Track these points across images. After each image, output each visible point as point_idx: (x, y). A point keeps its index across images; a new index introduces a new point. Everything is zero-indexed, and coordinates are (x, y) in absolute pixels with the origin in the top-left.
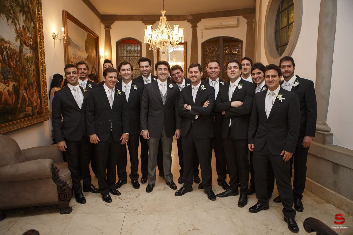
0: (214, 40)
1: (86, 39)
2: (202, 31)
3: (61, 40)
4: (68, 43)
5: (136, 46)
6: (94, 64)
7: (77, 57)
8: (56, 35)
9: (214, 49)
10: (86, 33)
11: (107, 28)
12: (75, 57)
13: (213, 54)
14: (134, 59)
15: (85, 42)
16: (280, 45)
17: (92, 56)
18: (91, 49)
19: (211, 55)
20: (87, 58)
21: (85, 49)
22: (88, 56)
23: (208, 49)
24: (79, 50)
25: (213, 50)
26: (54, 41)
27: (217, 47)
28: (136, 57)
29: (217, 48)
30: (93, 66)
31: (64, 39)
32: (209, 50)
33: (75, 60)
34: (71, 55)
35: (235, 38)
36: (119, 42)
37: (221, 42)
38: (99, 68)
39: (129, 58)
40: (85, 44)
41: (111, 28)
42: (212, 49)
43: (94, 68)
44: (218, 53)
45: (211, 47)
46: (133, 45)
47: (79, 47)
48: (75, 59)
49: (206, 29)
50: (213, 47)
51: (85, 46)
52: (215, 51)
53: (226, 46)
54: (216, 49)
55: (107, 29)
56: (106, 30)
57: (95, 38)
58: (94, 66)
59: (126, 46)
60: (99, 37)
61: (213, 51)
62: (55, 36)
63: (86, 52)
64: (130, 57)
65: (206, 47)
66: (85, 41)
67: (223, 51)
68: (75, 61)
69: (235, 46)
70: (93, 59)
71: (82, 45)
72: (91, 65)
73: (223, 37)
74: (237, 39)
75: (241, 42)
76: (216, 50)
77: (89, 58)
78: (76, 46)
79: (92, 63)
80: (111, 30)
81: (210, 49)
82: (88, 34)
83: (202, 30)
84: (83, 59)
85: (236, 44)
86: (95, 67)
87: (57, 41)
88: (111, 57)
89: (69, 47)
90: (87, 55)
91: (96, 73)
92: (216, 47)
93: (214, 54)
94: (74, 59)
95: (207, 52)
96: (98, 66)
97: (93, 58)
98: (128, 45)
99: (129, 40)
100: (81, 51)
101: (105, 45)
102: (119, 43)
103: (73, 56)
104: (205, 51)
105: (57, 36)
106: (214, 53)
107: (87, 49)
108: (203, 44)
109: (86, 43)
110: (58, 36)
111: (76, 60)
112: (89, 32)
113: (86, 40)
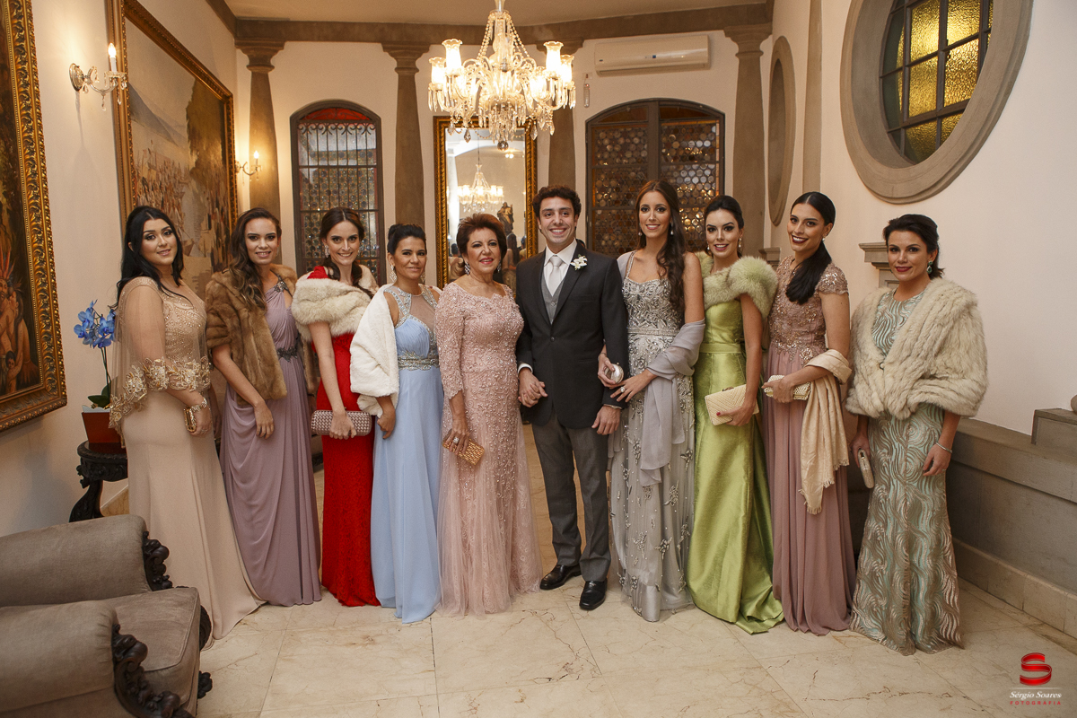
0: (628, 109)
1: (190, 98)
2: (588, 81)
3: (103, 92)
4: (127, 108)
5: (360, 129)
6: (218, 192)
7: (160, 165)
8: (85, 74)
9: (628, 141)
10: (189, 79)
11: (259, 65)
12: (153, 163)
13: (625, 157)
14: (353, 174)
15: (187, 109)
16: (905, 120)
17: (209, 163)
18: (208, 138)
19: (617, 161)
20: (194, 168)
21: (187, 136)
22: (196, 163)
23: (606, 142)
24: (169, 138)
25: (625, 143)
26: (78, 96)
27: (640, 134)
28: (363, 169)
29: (640, 138)
30: (215, 200)
31: (115, 93)
32: (610, 144)
33: (154, 174)
34: (142, 153)
35: (698, 105)
36: (301, 116)
37: (653, 116)
38: (232, 205)
39: (339, 174)
40: (188, 117)
41: (272, 67)
42: (622, 141)
43: (218, 206)
44: (643, 155)
45: (617, 135)
46: (352, 126)
47: (169, 127)
48: (155, 169)
49: (601, 73)
50: (625, 135)
51: (186, 123)
52: (632, 147)
53: (669, 131)
54: (636, 140)
55: (258, 70)
56: (253, 74)
57: (220, 97)
58: (219, 198)
59: (327, 130)
60: (232, 96)
61: (625, 148)
62: (79, 77)
63: (192, 148)
64: (340, 169)
65: (602, 135)
66: (187, 105)
67: (660, 149)
68: (154, 177)
69: (700, 130)
70: (214, 175)
71: (179, 120)
72: (207, 196)
73: (659, 101)
74: (704, 106)
75: (720, 117)
76: (636, 145)
77: (199, 171)
78: (157, 124)
79: (211, 189)
80: (271, 74)
81: (613, 142)
82: (195, 83)
83: (587, 76)
84: (183, 172)
85: (703, 123)
86: (221, 203)
87: (90, 96)
88: (273, 168)
89: (134, 124)
90: (194, 158)
91: (224, 223)
92: (636, 136)
93: (628, 159)
94: (149, 170)
95: (606, 150)
96: (232, 200)
97: (213, 169)
98: (333, 126)
99: (336, 108)
100: (173, 142)
101: (253, 125)
102: (303, 118)
103: (146, 160)
104: (597, 149)
105: (89, 77)
106: (629, 155)
107: (194, 136)
108: (592, 125)
109: (191, 113)
110: (92, 77)
111: (157, 175)
112: (201, 74)
113: (189, 103)
